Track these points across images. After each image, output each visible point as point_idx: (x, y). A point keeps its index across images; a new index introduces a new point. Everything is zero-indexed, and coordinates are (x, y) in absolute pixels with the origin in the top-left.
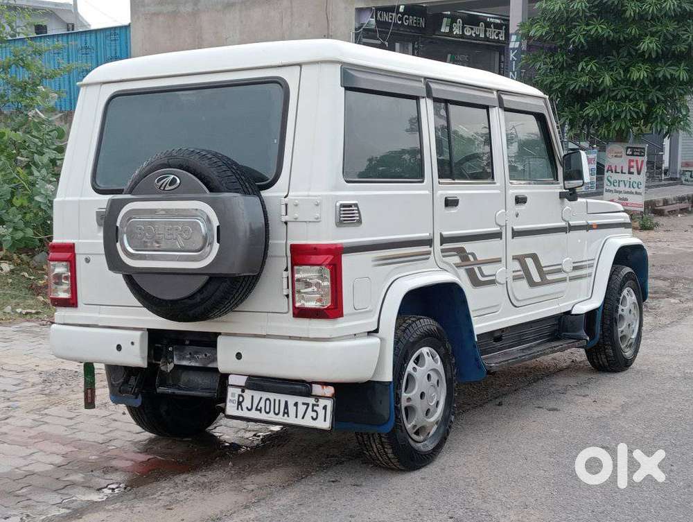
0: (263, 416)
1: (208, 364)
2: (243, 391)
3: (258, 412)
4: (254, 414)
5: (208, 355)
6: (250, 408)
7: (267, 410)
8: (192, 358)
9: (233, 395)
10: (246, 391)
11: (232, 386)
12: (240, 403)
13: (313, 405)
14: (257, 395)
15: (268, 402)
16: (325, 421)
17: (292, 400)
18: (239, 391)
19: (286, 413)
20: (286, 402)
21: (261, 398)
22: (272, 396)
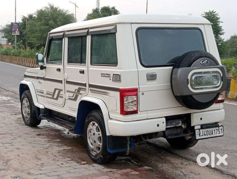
0: (206, 137)
1: (177, 125)
2: (199, 130)
3: (205, 136)
4: (204, 137)
5: (176, 122)
6: (202, 135)
7: (207, 134)
8: (171, 124)
9: (197, 132)
10: (200, 130)
11: (196, 129)
12: (200, 134)
13: (218, 129)
14: (204, 130)
15: (207, 132)
16: (222, 133)
17: (213, 129)
18: (198, 131)
19: (212, 134)
20: (212, 130)
21: (205, 131)
22: (208, 130)
